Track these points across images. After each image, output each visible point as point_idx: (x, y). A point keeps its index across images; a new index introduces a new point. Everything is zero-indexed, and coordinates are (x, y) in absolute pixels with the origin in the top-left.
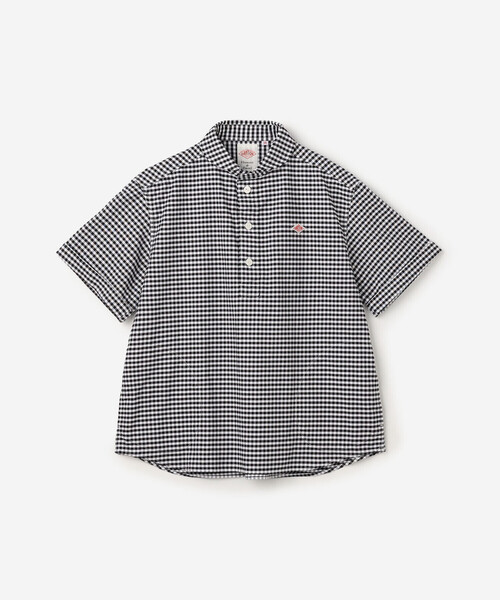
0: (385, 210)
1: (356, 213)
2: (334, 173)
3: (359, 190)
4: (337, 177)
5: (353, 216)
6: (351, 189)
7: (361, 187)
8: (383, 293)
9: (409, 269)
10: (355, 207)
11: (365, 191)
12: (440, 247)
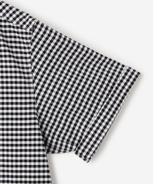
0: (70, 45)
1: (39, 56)
2: (8, 15)
3: (37, 30)
4: (11, 19)
5: (36, 60)
6: (28, 30)
7: (39, 26)
8: (87, 140)
9: (109, 106)
10: (37, 50)
11: (43, 29)
12: (138, 70)
